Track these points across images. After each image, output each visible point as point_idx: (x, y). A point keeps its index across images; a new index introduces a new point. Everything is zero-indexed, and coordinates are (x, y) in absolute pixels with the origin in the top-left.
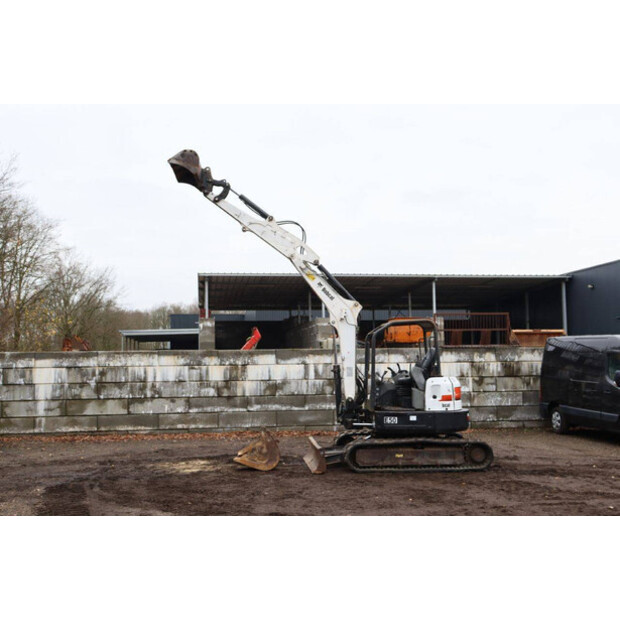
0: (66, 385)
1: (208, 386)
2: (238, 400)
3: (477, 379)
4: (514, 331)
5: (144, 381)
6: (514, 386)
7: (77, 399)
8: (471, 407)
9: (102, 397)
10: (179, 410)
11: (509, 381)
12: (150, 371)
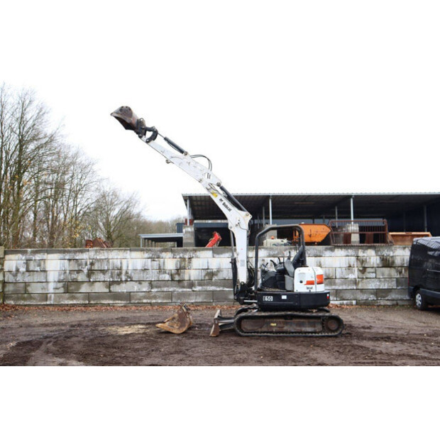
0: (68, 272)
1: (165, 273)
2: (186, 283)
3: (361, 269)
4: (391, 233)
5: (121, 269)
6: (390, 275)
7: (75, 282)
8: (357, 289)
9: (92, 280)
10: (144, 290)
11: (386, 270)
12: (124, 262)
